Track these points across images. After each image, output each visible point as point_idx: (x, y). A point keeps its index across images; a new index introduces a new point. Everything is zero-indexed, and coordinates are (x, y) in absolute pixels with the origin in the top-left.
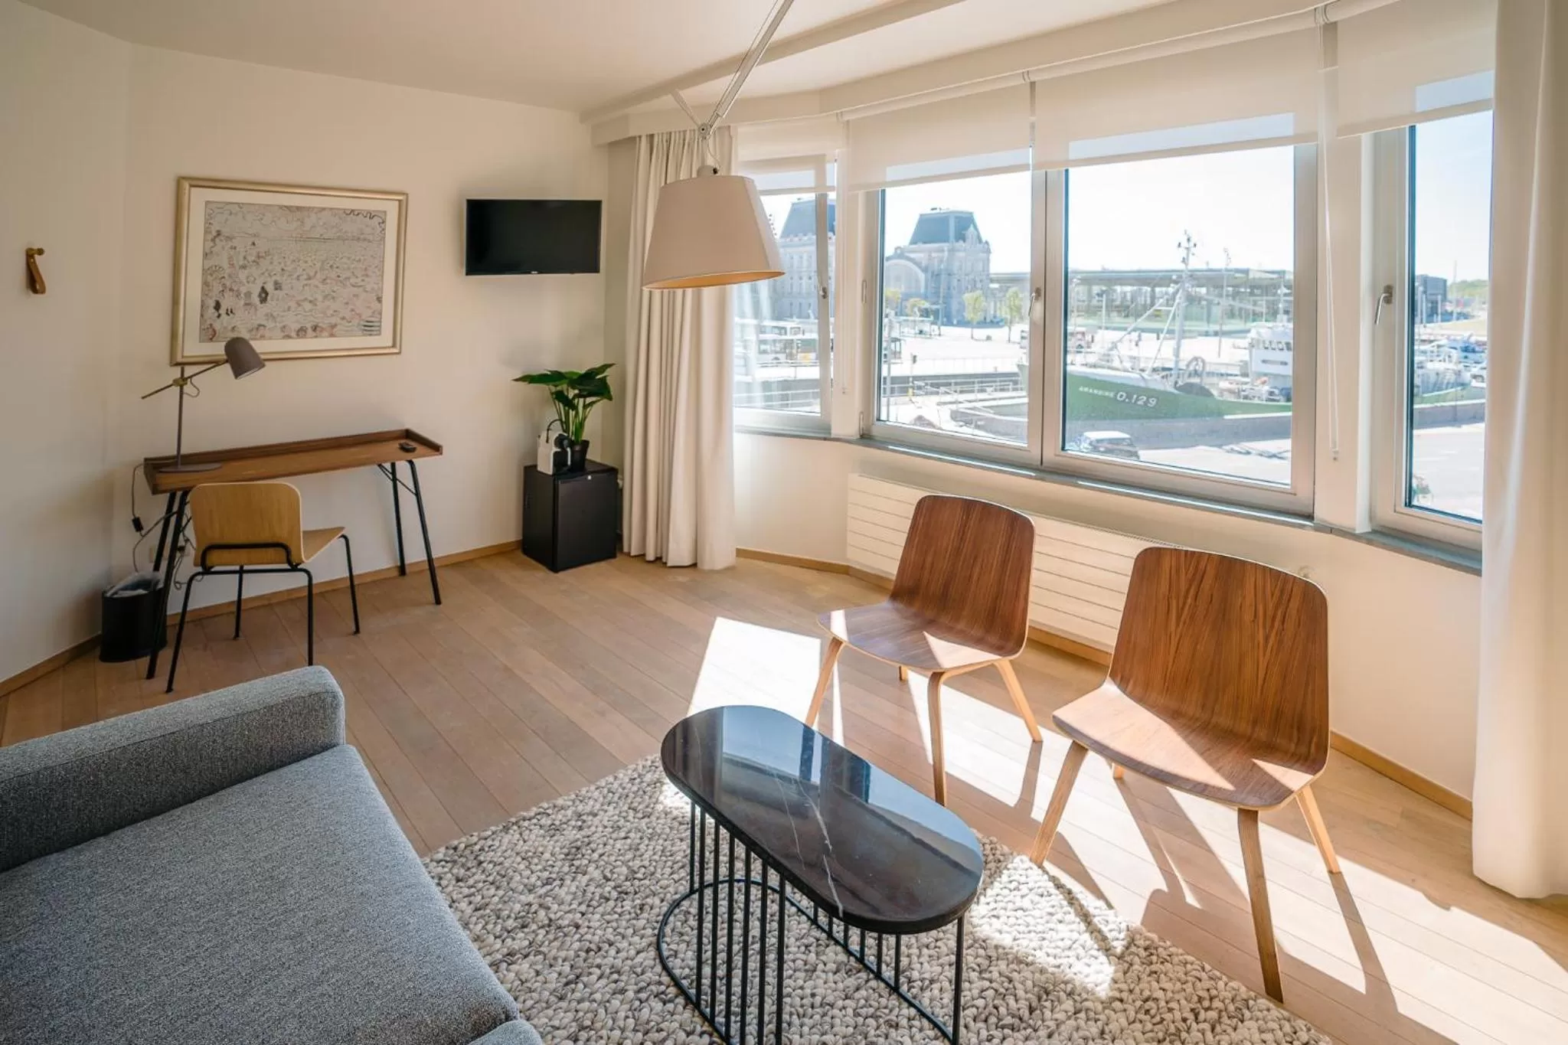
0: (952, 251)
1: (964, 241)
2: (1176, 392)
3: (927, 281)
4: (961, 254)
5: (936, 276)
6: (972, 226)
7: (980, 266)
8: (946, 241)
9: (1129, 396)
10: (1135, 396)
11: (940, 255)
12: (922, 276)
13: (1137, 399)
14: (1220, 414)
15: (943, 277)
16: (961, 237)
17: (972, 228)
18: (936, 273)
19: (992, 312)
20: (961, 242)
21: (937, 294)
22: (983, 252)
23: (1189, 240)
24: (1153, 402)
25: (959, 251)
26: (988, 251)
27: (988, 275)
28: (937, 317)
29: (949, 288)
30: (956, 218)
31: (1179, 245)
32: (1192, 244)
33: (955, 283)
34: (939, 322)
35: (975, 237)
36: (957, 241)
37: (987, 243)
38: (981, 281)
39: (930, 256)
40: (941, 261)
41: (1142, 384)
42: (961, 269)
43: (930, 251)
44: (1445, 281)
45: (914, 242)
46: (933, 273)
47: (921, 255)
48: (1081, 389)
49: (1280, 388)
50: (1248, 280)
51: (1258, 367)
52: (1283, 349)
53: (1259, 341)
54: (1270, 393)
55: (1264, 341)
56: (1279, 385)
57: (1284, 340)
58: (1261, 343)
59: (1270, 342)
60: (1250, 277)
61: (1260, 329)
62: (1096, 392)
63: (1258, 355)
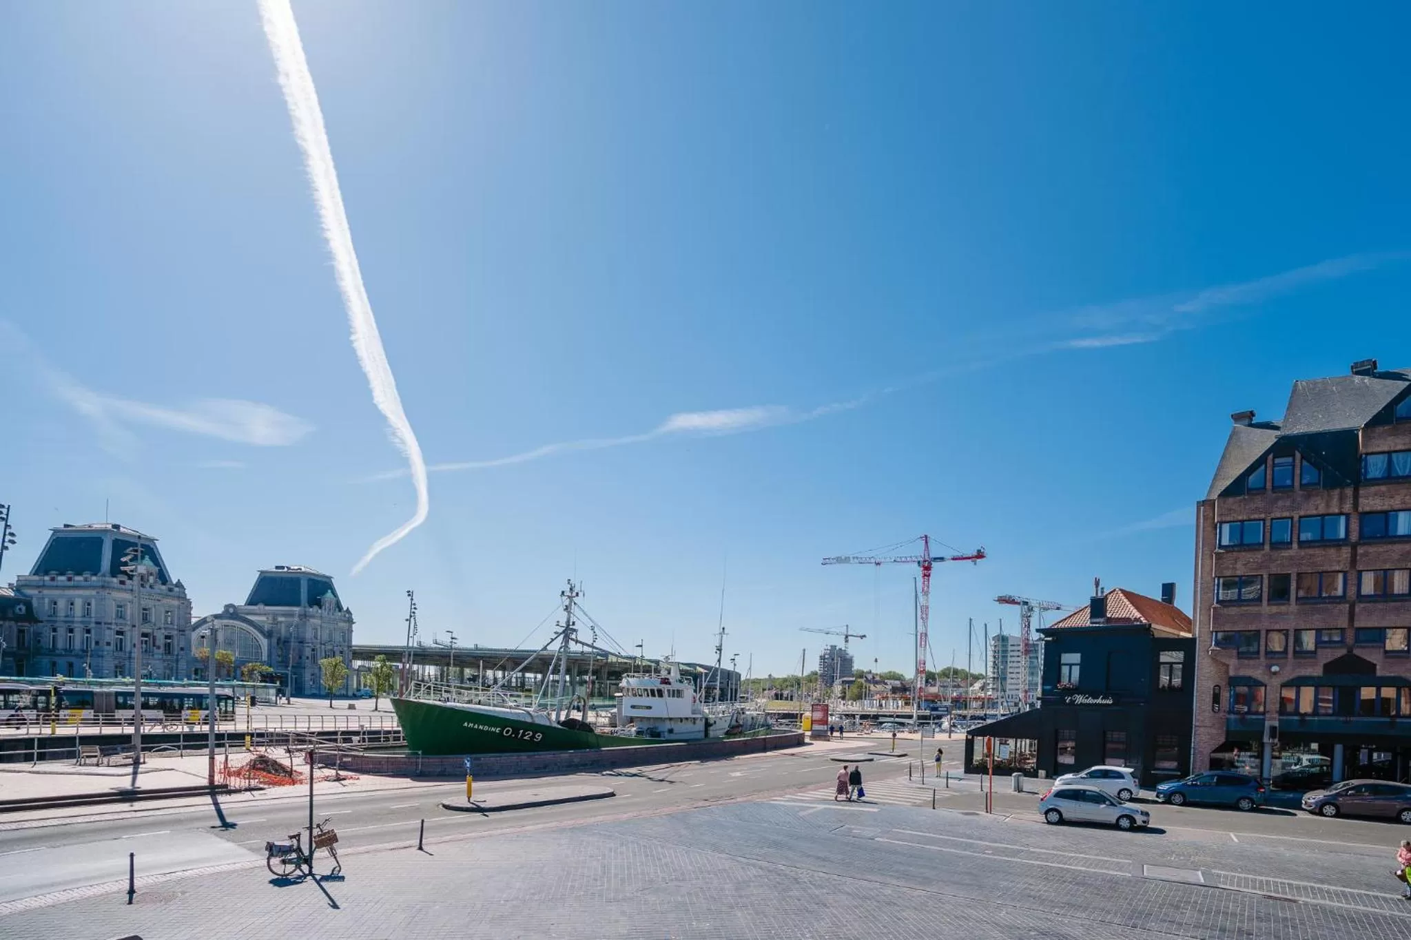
0: (304, 616)
1: (320, 608)
2: (560, 727)
3: (270, 645)
4: (317, 621)
5: (283, 643)
6: (329, 591)
7: (338, 637)
8: (298, 604)
9: (516, 731)
10: (521, 731)
11: (290, 619)
12: (264, 642)
13: (524, 735)
14: (599, 746)
15: (293, 644)
16: (315, 601)
17: (329, 594)
18: (283, 639)
19: (355, 686)
20: (316, 607)
21: (284, 663)
22: (344, 621)
23: (571, 589)
24: (539, 737)
25: (313, 617)
26: (350, 621)
27: (350, 646)
28: (284, 683)
29: (300, 658)
30: (310, 580)
31: (563, 593)
32: (574, 594)
33: (308, 652)
34: (288, 691)
35: (333, 605)
36: (311, 606)
37: (348, 611)
38: (341, 652)
39: (274, 619)
40: (288, 626)
41: (529, 720)
42: (316, 638)
43: (275, 615)
44: (740, 675)
45: (251, 602)
46: (279, 639)
47: (264, 618)
48: (466, 724)
49: (645, 728)
50: (607, 663)
51: (627, 712)
52: (648, 695)
53: (628, 690)
54: (638, 733)
55: (633, 689)
56: (645, 726)
57: (649, 688)
58: (631, 690)
59: (638, 689)
60: (609, 660)
61: (630, 679)
62: (481, 727)
63: (628, 701)
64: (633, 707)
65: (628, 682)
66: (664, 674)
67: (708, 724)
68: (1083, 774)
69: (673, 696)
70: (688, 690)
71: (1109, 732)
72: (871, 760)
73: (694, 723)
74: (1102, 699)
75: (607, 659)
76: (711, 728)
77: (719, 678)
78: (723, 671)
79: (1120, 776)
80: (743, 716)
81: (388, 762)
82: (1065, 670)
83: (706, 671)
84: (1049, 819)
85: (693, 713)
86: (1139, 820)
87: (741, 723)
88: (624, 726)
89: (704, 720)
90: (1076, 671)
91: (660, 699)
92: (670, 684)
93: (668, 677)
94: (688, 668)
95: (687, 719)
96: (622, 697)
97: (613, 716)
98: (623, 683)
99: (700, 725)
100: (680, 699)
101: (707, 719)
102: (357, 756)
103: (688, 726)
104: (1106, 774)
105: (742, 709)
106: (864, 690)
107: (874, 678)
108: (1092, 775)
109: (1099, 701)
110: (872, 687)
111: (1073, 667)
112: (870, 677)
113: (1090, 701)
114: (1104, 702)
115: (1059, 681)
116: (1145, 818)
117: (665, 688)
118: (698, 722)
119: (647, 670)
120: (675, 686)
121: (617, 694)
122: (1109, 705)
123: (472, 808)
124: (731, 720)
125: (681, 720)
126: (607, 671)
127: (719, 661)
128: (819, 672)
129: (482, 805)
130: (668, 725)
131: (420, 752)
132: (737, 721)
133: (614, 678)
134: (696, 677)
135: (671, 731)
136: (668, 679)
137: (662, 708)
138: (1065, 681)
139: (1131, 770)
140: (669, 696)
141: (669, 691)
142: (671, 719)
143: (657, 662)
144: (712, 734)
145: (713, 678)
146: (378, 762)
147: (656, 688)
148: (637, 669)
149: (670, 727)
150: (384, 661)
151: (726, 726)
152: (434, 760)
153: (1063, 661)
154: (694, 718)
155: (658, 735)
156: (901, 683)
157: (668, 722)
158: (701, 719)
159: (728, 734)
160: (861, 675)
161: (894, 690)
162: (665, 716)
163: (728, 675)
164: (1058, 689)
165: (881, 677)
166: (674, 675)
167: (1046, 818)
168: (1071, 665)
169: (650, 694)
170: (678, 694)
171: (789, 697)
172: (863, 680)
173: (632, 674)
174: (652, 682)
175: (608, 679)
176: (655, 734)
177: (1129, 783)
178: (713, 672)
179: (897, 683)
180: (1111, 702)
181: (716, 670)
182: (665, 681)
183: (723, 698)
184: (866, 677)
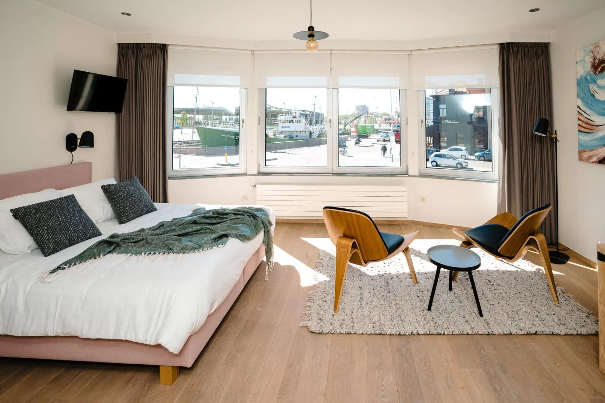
48: (222, 135)
49: (287, 135)
50: (271, 111)
51: (280, 129)
52: (288, 122)
53: (280, 121)
54: (285, 137)
55: (282, 120)
56: (287, 134)
57: (288, 120)
58: (281, 121)
59: (284, 120)
60: (272, 110)
61: (281, 117)
62: (228, 136)
63: (281, 125)
64: (282, 127)
65: (280, 118)
66: (294, 114)
67: (311, 133)
68: (448, 149)
69: (297, 122)
70: (303, 120)
71: (458, 134)
72: (373, 146)
73: (306, 133)
74: (455, 121)
75: (271, 109)
76: (312, 135)
77: (314, 115)
78: (316, 113)
79: (461, 150)
80: (324, 130)
81: (195, 150)
82: (441, 111)
83: (310, 113)
84: (433, 165)
85: (305, 129)
86: (464, 165)
87: (323, 132)
88: (279, 135)
89: (309, 132)
90: (445, 111)
91: (293, 124)
92: (296, 118)
93: (295, 115)
94: (303, 112)
95: (303, 131)
96: (278, 123)
97: (275, 131)
98: (279, 118)
99: (308, 134)
100: (300, 124)
101: (310, 131)
102: (184, 148)
103: (303, 134)
104: (456, 150)
105: (324, 127)
106: (373, 120)
107: (377, 115)
108: (451, 150)
109: (454, 122)
110: (377, 119)
111: (444, 110)
112: (376, 114)
113: (451, 122)
114: (456, 123)
115: (439, 115)
116: (466, 164)
117: (294, 119)
118: (307, 132)
119: (287, 113)
120: (298, 119)
121: (276, 123)
122: (457, 124)
123: (228, 164)
124: (320, 131)
125: (301, 132)
126: (271, 114)
127: (314, 109)
128: (355, 113)
129: (231, 163)
130: (296, 134)
131: (207, 146)
132: (322, 132)
133: (274, 117)
134: (306, 116)
135: (297, 136)
136: (295, 116)
137: (293, 127)
138: (441, 115)
139: (465, 148)
140: (296, 122)
141: (296, 120)
142: (297, 131)
143: (290, 110)
144: (312, 137)
145: (312, 115)
146: (192, 150)
147: (291, 120)
148: (283, 113)
149: (297, 135)
150: (185, 114)
151: (317, 134)
152: (211, 149)
153: (440, 107)
154: (305, 131)
155: (292, 138)
156: (389, 117)
157: (295, 132)
158: (308, 131)
159: (318, 137)
160: (372, 114)
161: (386, 120)
162: (294, 130)
163: (318, 115)
164: (439, 118)
165: (380, 114)
166: (298, 115)
167: (432, 164)
168: (443, 109)
169: (289, 122)
170: (299, 122)
171: (344, 123)
172: (373, 116)
173: (282, 115)
174: (289, 117)
175: (271, 118)
176: (291, 138)
177: (464, 153)
178: (312, 113)
179: (387, 117)
180: (458, 123)
181: (313, 112)
182: (295, 117)
183: (317, 123)
184: (374, 115)
